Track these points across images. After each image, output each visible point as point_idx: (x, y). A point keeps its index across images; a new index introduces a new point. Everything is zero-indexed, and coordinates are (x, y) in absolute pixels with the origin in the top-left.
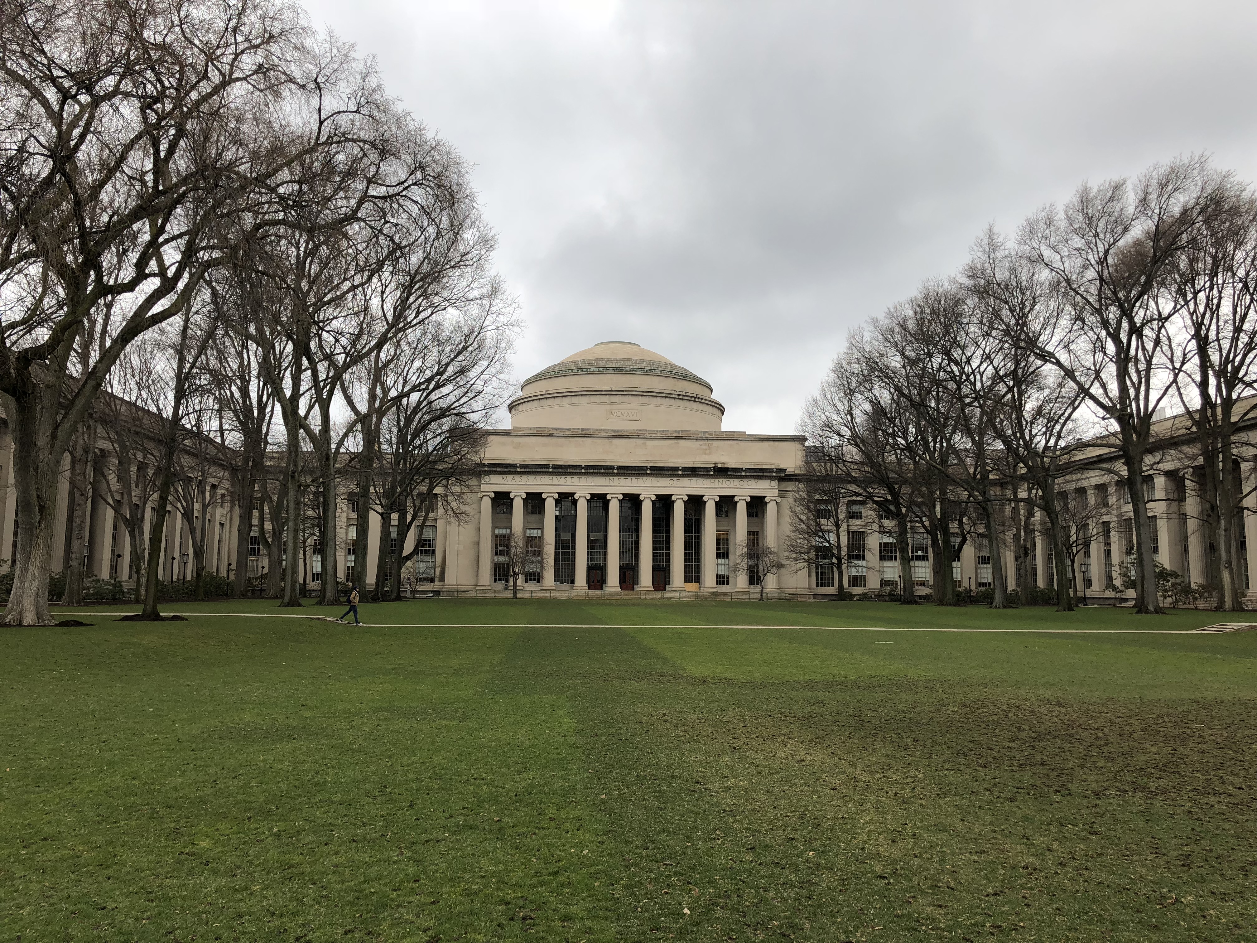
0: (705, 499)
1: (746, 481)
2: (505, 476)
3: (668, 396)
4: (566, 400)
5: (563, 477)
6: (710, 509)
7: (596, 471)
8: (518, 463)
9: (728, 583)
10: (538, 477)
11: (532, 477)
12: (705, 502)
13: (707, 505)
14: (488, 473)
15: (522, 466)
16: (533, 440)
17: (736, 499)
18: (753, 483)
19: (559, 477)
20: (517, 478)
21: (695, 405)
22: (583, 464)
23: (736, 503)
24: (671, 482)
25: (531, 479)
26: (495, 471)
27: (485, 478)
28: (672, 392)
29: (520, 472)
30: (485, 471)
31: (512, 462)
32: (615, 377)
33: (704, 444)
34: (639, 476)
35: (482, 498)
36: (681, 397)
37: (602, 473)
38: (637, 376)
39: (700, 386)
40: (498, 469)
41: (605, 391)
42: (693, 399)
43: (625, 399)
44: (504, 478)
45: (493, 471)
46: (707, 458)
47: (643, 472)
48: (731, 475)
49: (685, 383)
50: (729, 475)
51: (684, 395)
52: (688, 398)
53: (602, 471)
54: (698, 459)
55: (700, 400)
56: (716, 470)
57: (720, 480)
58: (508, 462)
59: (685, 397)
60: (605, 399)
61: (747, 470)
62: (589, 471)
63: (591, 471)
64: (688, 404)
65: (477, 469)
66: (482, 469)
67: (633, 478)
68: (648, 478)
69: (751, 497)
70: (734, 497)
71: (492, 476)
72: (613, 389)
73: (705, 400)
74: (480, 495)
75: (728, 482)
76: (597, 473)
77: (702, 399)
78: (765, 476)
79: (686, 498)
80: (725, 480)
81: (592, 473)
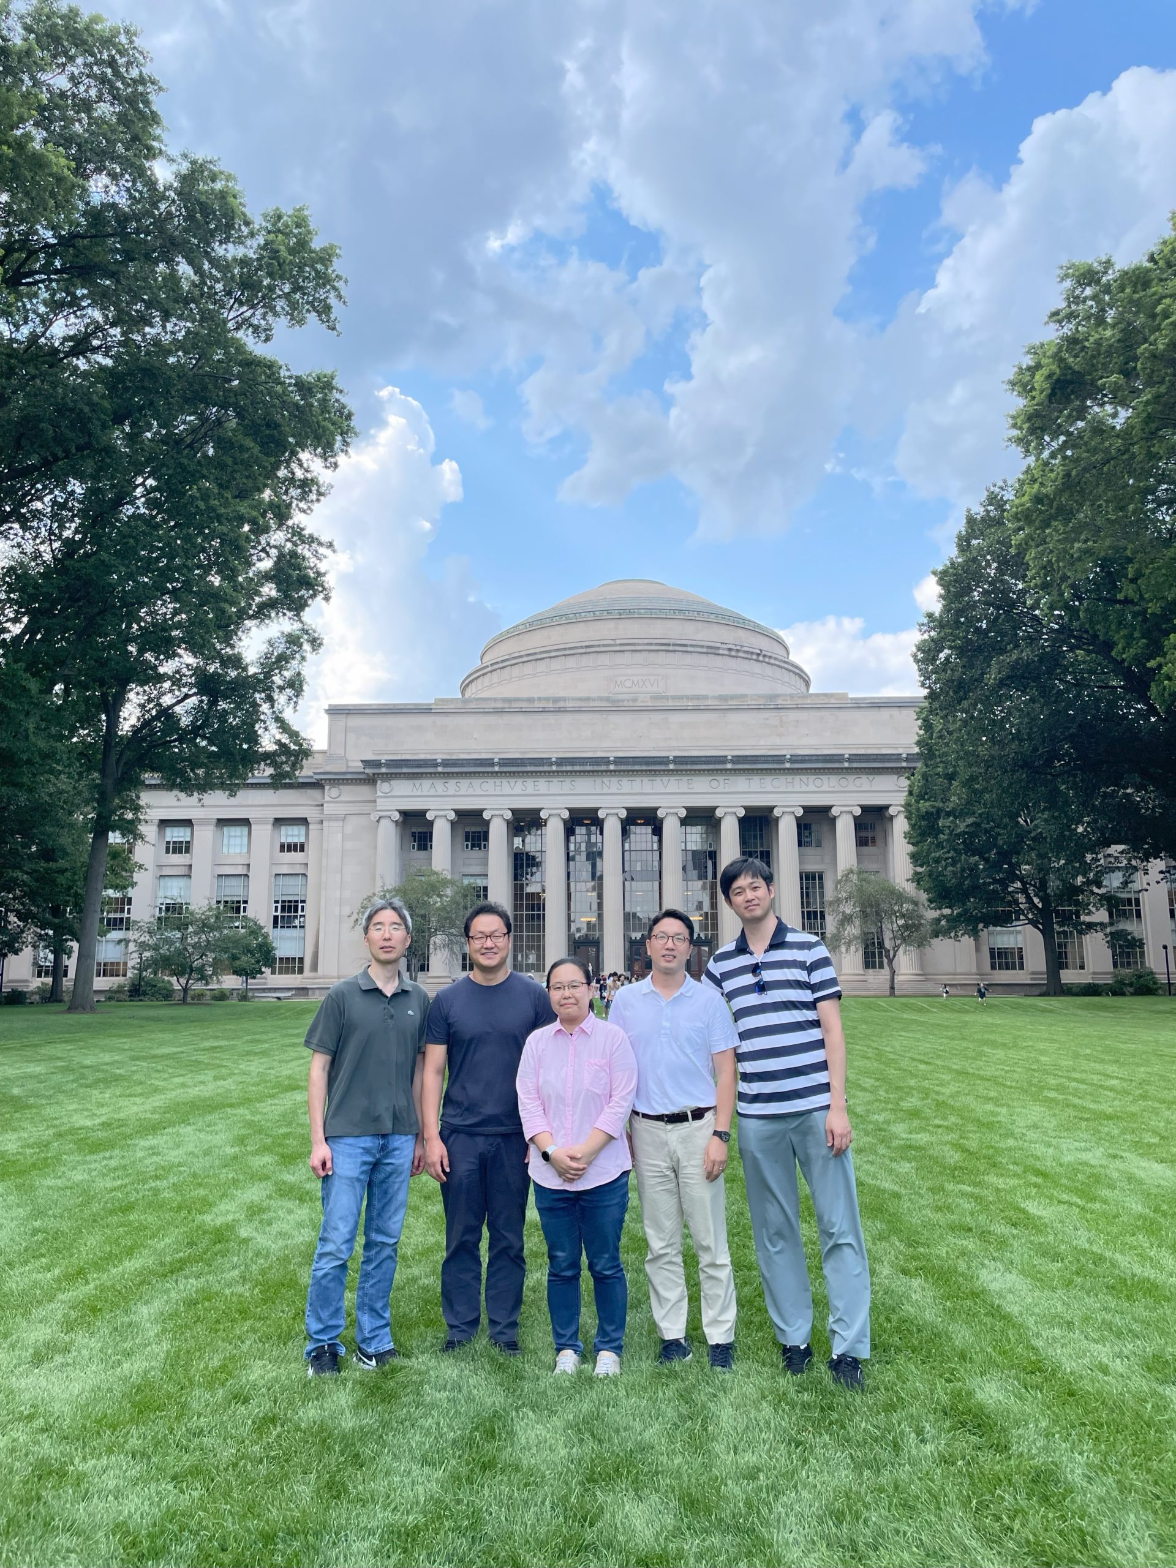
0: (777, 812)
2: (417, 782)
5: (520, 781)
6: (787, 832)
7: (577, 768)
8: (439, 758)
10: (476, 782)
11: (464, 783)
12: (778, 819)
13: (782, 825)
14: (388, 777)
15: (446, 763)
17: (835, 812)
18: (864, 783)
19: (512, 781)
20: (439, 784)
21: (757, 668)
22: (554, 757)
23: (834, 819)
24: (714, 784)
25: (464, 786)
26: (400, 774)
27: (383, 787)
28: (719, 645)
29: (444, 773)
30: (383, 774)
31: (429, 757)
32: (622, 624)
33: (773, 717)
34: (655, 775)
35: (378, 821)
36: (733, 653)
37: (589, 772)
38: (659, 621)
39: (767, 639)
40: (405, 770)
41: (604, 645)
42: (755, 657)
43: (639, 658)
44: (417, 785)
45: (396, 774)
46: (778, 741)
47: (663, 767)
48: (824, 769)
49: (741, 633)
50: (820, 769)
51: (738, 651)
52: (745, 656)
53: (588, 768)
54: (762, 742)
55: (767, 660)
56: (794, 759)
57: (804, 778)
58: (422, 757)
59: (741, 654)
60: (604, 659)
61: (853, 758)
62: (564, 768)
63: (569, 768)
64: (746, 665)
65: (367, 771)
66: (376, 771)
67: (645, 779)
68: (672, 779)
69: (863, 807)
70: (829, 808)
71: (395, 783)
72: (618, 642)
73: (776, 659)
74: (374, 817)
75: (818, 782)
76: (580, 772)
77: (770, 657)
78: (887, 768)
79: (742, 813)
80: (812, 778)
81: (571, 772)
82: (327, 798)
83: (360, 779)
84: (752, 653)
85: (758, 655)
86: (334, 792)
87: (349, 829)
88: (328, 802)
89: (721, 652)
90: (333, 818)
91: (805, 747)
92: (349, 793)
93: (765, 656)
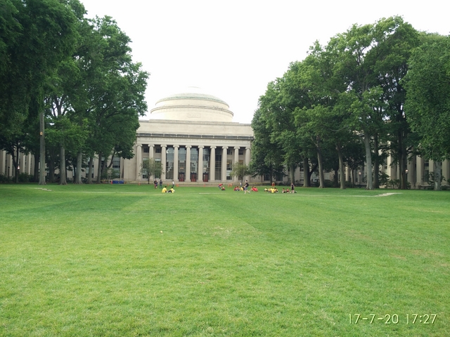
1: (238, 141)
3: (211, 108)
4: (172, 109)
6: (225, 152)
9: (231, 179)
11: (157, 139)
12: (223, 149)
15: (153, 134)
16: (157, 124)
17: (235, 148)
18: (241, 142)
20: (151, 139)
21: (221, 112)
26: (143, 136)
28: (213, 107)
31: (149, 133)
32: (190, 101)
33: (223, 127)
34: (198, 139)
35: (137, 146)
36: (216, 109)
37: (184, 138)
38: (199, 100)
39: (224, 104)
41: (187, 106)
43: (194, 109)
44: (146, 139)
46: (224, 132)
47: (200, 137)
49: (218, 104)
50: (232, 139)
52: (219, 109)
54: (221, 133)
56: (227, 137)
57: (229, 141)
60: (186, 109)
61: (239, 137)
68: (202, 140)
69: (240, 147)
71: (141, 138)
72: (190, 105)
75: (232, 142)
78: (246, 139)
79: (216, 147)
81: (180, 137)
85: (222, 109)
91: (229, 134)
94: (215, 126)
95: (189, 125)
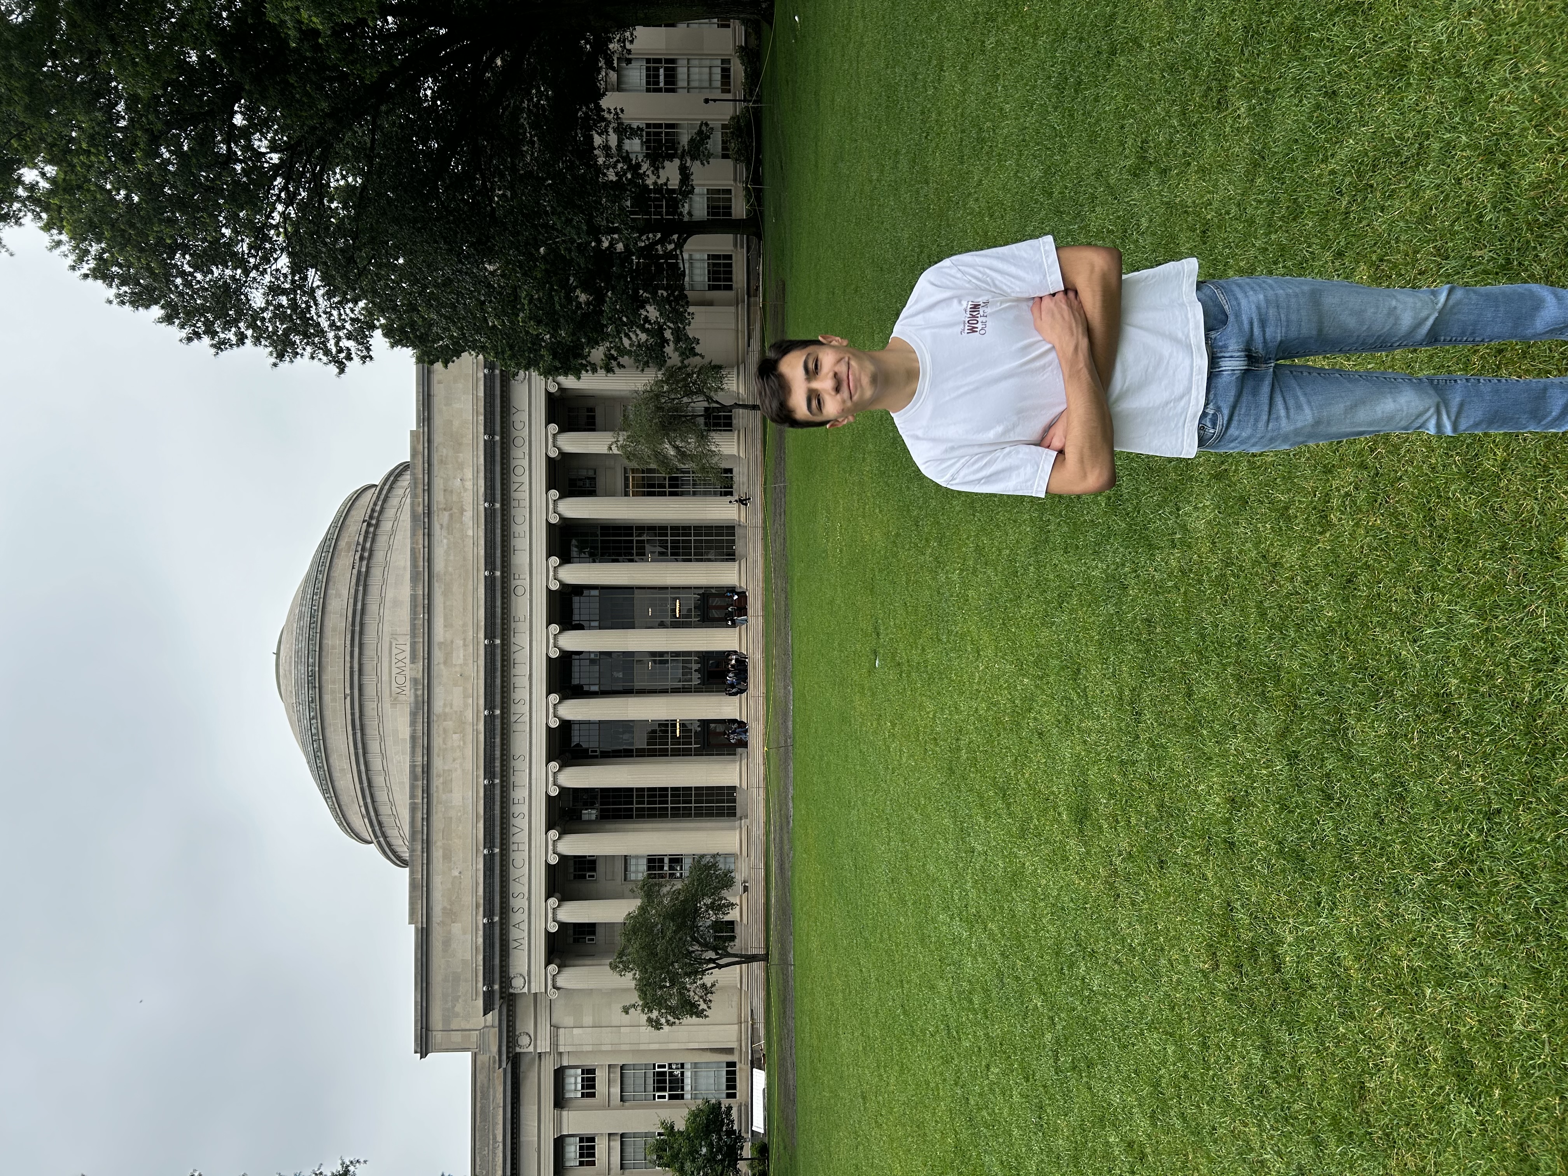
0: (555, 519)
1: (515, 433)
2: (513, 944)
5: (513, 821)
7: (498, 753)
8: (482, 921)
9: (730, 471)
10: (514, 873)
11: (514, 888)
12: (562, 518)
13: (570, 515)
14: (506, 980)
15: (489, 913)
16: (437, 881)
17: (554, 453)
18: (520, 419)
19: (514, 830)
20: (515, 919)
22: (483, 782)
23: (562, 454)
24: (520, 591)
25: (519, 888)
26: (501, 966)
27: (518, 985)
28: (355, 571)
29: (502, 913)
30: (501, 987)
31: (481, 933)
32: (328, 687)
33: (440, 519)
34: (509, 660)
35: (558, 989)
36: (366, 554)
37: (502, 739)
38: (325, 641)
39: (353, 513)
40: (497, 961)
41: (352, 708)
42: (372, 529)
43: (369, 667)
44: (516, 944)
45: (501, 972)
46: (468, 514)
47: (498, 651)
48: (502, 464)
49: (342, 544)
50: (502, 469)
51: (363, 549)
52: (370, 540)
53: (498, 740)
54: (470, 533)
55: (376, 514)
56: (489, 496)
57: (514, 487)
58: (480, 940)
59: (368, 545)
60: (371, 708)
61: (489, 429)
62: (498, 769)
63: (498, 764)
64: (382, 540)
65: (497, 1006)
66: (497, 996)
67: (513, 672)
68: (513, 640)
69: (548, 422)
70: (549, 460)
71: (513, 972)
72: (348, 691)
73: (375, 504)
74: (553, 994)
75: (519, 471)
76: (502, 750)
77: (373, 510)
78: (502, 391)
79: (555, 560)
80: (514, 478)
81: (502, 760)
82: (531, 1049)
83: (508, 1011)
84: (367, 532)
85: (369, 525)
86: (524, 1040)
87: (568, 1021)
88: (535, 1047)
89: (364, 569)
90: (554, 1042)
91: (476, 484)
92: (525, 1024)
93: (371, 517)
94: (439, 565)
95: (438, 706)
